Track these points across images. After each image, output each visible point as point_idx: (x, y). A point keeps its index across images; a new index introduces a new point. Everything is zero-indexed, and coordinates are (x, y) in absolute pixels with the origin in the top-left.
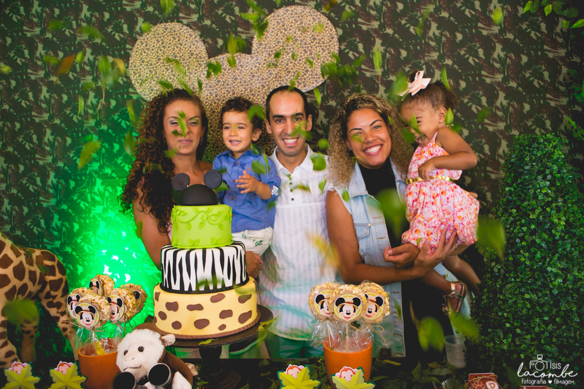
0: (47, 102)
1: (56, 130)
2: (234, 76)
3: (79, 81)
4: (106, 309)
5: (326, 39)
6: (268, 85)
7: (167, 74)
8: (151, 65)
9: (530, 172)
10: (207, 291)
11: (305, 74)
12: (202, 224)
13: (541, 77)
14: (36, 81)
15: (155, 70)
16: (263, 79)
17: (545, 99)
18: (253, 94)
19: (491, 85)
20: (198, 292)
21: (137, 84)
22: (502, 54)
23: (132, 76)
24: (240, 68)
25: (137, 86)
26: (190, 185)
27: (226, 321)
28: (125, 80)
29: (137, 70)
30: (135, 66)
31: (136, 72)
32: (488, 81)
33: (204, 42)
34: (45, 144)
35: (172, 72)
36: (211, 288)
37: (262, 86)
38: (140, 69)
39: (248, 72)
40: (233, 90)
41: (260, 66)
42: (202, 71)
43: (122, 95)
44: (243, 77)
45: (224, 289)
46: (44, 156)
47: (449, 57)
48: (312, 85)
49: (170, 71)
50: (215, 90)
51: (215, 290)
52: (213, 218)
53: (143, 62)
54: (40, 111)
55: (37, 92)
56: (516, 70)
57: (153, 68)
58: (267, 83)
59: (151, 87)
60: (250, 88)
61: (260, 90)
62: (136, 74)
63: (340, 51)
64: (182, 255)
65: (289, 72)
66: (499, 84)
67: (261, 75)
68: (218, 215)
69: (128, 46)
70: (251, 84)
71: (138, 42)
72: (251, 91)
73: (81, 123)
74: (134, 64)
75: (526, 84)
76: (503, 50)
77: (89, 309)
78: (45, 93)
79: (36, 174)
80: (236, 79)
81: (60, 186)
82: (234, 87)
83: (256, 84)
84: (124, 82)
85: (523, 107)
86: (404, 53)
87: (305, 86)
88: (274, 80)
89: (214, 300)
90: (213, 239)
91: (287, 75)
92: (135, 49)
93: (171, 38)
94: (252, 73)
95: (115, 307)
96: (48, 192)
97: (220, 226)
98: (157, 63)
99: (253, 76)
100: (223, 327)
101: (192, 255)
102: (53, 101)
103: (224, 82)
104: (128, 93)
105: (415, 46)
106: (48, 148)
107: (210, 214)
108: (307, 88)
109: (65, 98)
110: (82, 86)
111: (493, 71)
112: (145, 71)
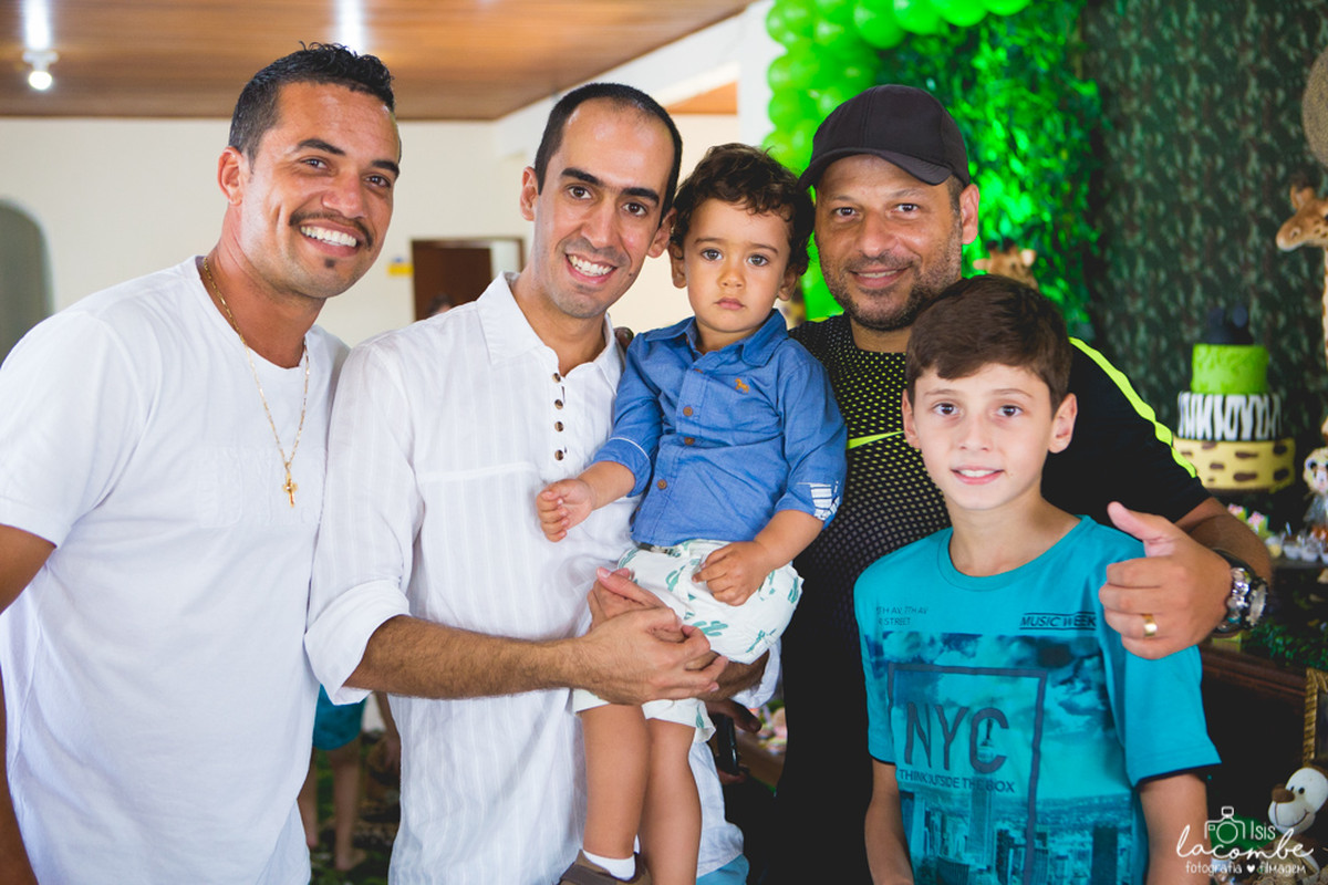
0: (1198, 168)
1: (1206, 215)
3: (1240, 132)
28: (1297, 128)
34: (1193, 238)
43: (1294, 156)
46: (1190, 257)
69: (1304, 70)
71: (1318, 62)
73: (1238, 205)
78: (1196, 155)
79: (1179, 287)
81: (1207, 308)
84: (1298, 134)
92: (1313, 74)
97: (1235, 370)
102: (1204, 166)
104: (1301, 152)
106: (1195, 245)
109: (1220, 162)
112: (1324, 114)
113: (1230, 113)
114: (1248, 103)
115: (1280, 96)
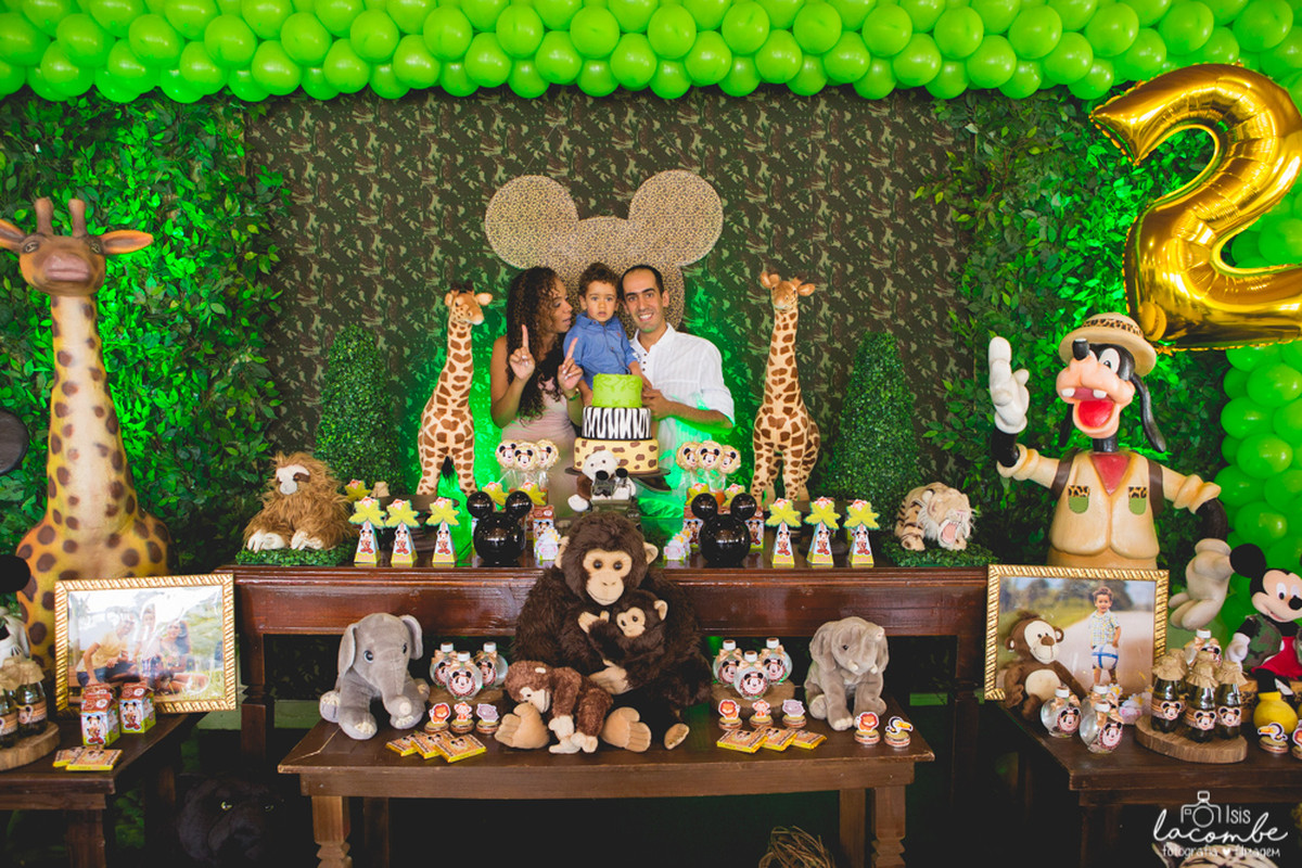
0: (380, 253)
1: (389, 287)
2: (608, 242)
3: (423, 231)
4: (539, 454)
5: (711, 210)
7: (531, 233)
8: (512, 221)
9: (870, 361)
10: (626, 439)
12: (623, 388)
13: (929, 267)
15: (516, 228)
17: (932, 289)
19: (879, 271)
20: (619, 439)
22: (892, 240)
24: (615, 234)
25: (493, 244)
27: (639, 463)
29: (495, 226)
31: (493, 227)
32: (876, 266)
33: (575, 200)
34: (375, 302)
35: (536, 231)
36: (629, 437)
38: (499, 226)
39: (623, 239)
41: (637, 234)
42: (571, 234)
43: (474, 252)
44: (618, 245)
46: (373, 317)
47: (837, 239)
48: (692, 259)
49: (533, 230)
51: (632, 439)
53: (502, 217)
54: (371, 263)
56: (905, 257)
57: (514, 224)
59: (511, 246)
62: (492, 230)
63: (725, 225)
64: (608, 411)
65: (668, 243)
66: (887, 270)
67: (637, 243)
69: (483, 197)
70: (626, 253)
71: (497, 194)
73: (422, 282)
74: (491, 218)
75: (914, 272)
76: (893, 235)
78: (377, 243)
80: (610, 246)
82: (607, 254)
85: (910, 297)
86: (791, 232)
87: (685, 259)
89: (632, 445)
92: (493, 201)
93: (536, 192)
94: (627, 240)
95: (545, 454)
98: (519, 219)
99: (629, 244)
100: (637, 467)
101: (617, 411)
102: (387, 252)
103: (596, 248)
104: (481, 251)
105: (803, 224)
106: (378, 308)
108: (687, 261)
109: (403, 250)
111: (882, 256)
112: (504, 228)
114: (430, 212)
115: (462, 210)
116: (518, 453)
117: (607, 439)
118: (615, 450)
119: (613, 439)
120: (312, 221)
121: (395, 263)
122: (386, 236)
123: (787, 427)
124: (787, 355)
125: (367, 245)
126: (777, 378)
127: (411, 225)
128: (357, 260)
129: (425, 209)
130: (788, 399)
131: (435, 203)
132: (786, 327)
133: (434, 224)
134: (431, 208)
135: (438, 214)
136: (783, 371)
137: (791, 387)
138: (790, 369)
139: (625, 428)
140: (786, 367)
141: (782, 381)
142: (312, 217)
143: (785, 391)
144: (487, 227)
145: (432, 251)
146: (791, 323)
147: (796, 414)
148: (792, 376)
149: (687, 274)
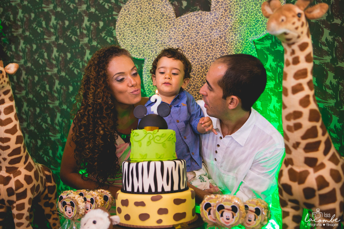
0: (57, 59)
1: (62, 81)
2: (197, 30)
3: (79, 41)
4: (82, 205)
6: (224, 36)
7: (144, 33)
8: (132, 26)
10: (150, 192)
11: (256, 24)
12: (149, 142)
14: (49, 44)
15: (135, 30)
16: (220, 31)
18: (212, 44)
20: (143, 193)
21: (121, 43)
23: (118, 36)
24: (201, 23)
26: (147, 114)
27: (162, 217)
28: (112, 39)
29: (122, 31)
30: (120, 29)
31: (121, 33)
33: (172, 4)
34: (55, 91)
35: (148, 31)
36: (153, 190)
37: (220, 37)
38: (124, 31)
39: (208, 26)
40: (196, 42)
41: (218, 21)
42: (171, 28)
44: (204, 31)
45: (163, 192)
46: (53, 101)
48: (262, 33)
49: (146, 30)
50: (182, 43)
51: (156, 192)
52: (158, 138)
53: (126, 24)
54: (52, 66)
55: (50, 52)
57: (134, 29)
58: (224, 34)
59: (132, 44)
60: (210, 39)
61: (218, 40)
62: (120, 35)
64: (133, 165)
65: (242, 23)
67: (219, 28)
68: (162, 136)
69: (114, 13)
70: (211, 36)
71: (122, 9)
72: (211, 42)
73: (80, 75)
74: (119, 27)
77: (70, 204)
78: (55, 53)
79: (47, 115)
80: (198, 33)
81: (64, 124)
82: (196, 40)
83: (215, 36)
84: (112, 41)
87: (256, 34)
88: (230, 31)
89: (153, 199)
90: (157, 154)
91: (241, 26)
92: (120, 15)
93: (147, 4)
94: (211, 27)
95: (89, 205)
96: (55, 128)
97: (164, 144)
98: (137, 24)
99: (212, 30)
100: (160, 221)
101: (140, 165)
102: (60, 58)
103: (188, 36)
106: (56, 95)
107: (155, 135)
108: (258, 35)
109: (69, 55)
110: (81, 46)
112: (127, 32)
113: (74, 33)
114: (83, 28)
115: (101, 24)
116: (64, 204)
117: (132, 192)
118: (137, 204)
119: (138, 192)
120: (22, 45)
121: (64, 64)
122: (60, 48)
123: (311, 181)
124: (301, 95)
125: (49, 56)
126: (292, 123)
127: (73, 39)
128: (45, 65)
129: (80, 27)
130: (309, 148)
131: (86, 22)
132: (296, 61)
133: (86, 36)
134: (84, 25)
135: (88, 29)
136: (297, 115)
137: (312, 133)
138: (306, 112)
139: (148, 181)
140: (300, 109)
141: (298, 126)
142: (22, 42)
143: (304, 137)
144: (116, 33)
145: (84, 54)
146: (302, 55)
147: (322, 166)
148: (311, 119)
149: (259, 47)
